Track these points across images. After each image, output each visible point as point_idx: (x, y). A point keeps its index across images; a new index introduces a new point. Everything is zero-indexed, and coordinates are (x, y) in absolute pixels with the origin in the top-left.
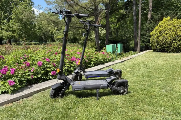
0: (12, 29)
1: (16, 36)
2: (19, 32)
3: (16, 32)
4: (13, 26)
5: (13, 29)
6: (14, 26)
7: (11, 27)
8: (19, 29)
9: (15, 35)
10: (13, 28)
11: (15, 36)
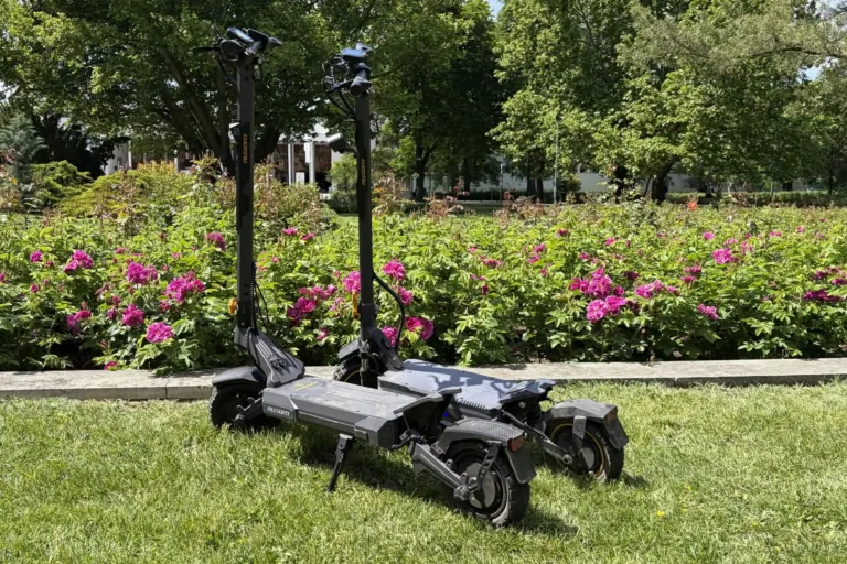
0: (668, 120)
1: (685, 155)
2: (704, 135)
3: (688, 134)
4: (677, 101)
5: (675, 120)
6: (681, 103)
7: (668, 108)
8: (703, 118)
9: (680, 149)
10: (674, 115)
11: (677, 158)
